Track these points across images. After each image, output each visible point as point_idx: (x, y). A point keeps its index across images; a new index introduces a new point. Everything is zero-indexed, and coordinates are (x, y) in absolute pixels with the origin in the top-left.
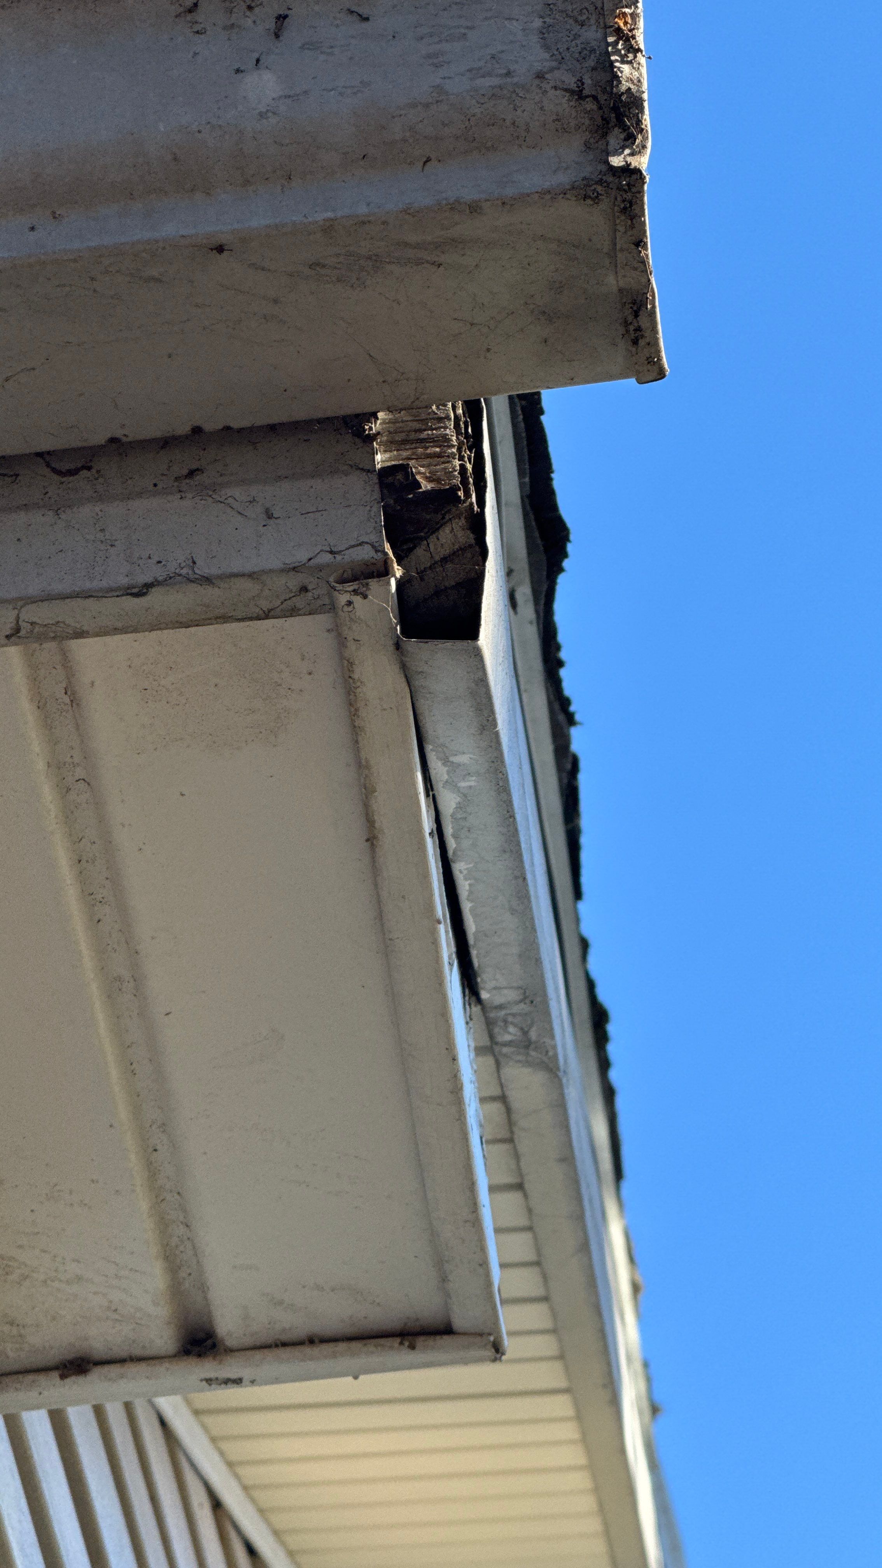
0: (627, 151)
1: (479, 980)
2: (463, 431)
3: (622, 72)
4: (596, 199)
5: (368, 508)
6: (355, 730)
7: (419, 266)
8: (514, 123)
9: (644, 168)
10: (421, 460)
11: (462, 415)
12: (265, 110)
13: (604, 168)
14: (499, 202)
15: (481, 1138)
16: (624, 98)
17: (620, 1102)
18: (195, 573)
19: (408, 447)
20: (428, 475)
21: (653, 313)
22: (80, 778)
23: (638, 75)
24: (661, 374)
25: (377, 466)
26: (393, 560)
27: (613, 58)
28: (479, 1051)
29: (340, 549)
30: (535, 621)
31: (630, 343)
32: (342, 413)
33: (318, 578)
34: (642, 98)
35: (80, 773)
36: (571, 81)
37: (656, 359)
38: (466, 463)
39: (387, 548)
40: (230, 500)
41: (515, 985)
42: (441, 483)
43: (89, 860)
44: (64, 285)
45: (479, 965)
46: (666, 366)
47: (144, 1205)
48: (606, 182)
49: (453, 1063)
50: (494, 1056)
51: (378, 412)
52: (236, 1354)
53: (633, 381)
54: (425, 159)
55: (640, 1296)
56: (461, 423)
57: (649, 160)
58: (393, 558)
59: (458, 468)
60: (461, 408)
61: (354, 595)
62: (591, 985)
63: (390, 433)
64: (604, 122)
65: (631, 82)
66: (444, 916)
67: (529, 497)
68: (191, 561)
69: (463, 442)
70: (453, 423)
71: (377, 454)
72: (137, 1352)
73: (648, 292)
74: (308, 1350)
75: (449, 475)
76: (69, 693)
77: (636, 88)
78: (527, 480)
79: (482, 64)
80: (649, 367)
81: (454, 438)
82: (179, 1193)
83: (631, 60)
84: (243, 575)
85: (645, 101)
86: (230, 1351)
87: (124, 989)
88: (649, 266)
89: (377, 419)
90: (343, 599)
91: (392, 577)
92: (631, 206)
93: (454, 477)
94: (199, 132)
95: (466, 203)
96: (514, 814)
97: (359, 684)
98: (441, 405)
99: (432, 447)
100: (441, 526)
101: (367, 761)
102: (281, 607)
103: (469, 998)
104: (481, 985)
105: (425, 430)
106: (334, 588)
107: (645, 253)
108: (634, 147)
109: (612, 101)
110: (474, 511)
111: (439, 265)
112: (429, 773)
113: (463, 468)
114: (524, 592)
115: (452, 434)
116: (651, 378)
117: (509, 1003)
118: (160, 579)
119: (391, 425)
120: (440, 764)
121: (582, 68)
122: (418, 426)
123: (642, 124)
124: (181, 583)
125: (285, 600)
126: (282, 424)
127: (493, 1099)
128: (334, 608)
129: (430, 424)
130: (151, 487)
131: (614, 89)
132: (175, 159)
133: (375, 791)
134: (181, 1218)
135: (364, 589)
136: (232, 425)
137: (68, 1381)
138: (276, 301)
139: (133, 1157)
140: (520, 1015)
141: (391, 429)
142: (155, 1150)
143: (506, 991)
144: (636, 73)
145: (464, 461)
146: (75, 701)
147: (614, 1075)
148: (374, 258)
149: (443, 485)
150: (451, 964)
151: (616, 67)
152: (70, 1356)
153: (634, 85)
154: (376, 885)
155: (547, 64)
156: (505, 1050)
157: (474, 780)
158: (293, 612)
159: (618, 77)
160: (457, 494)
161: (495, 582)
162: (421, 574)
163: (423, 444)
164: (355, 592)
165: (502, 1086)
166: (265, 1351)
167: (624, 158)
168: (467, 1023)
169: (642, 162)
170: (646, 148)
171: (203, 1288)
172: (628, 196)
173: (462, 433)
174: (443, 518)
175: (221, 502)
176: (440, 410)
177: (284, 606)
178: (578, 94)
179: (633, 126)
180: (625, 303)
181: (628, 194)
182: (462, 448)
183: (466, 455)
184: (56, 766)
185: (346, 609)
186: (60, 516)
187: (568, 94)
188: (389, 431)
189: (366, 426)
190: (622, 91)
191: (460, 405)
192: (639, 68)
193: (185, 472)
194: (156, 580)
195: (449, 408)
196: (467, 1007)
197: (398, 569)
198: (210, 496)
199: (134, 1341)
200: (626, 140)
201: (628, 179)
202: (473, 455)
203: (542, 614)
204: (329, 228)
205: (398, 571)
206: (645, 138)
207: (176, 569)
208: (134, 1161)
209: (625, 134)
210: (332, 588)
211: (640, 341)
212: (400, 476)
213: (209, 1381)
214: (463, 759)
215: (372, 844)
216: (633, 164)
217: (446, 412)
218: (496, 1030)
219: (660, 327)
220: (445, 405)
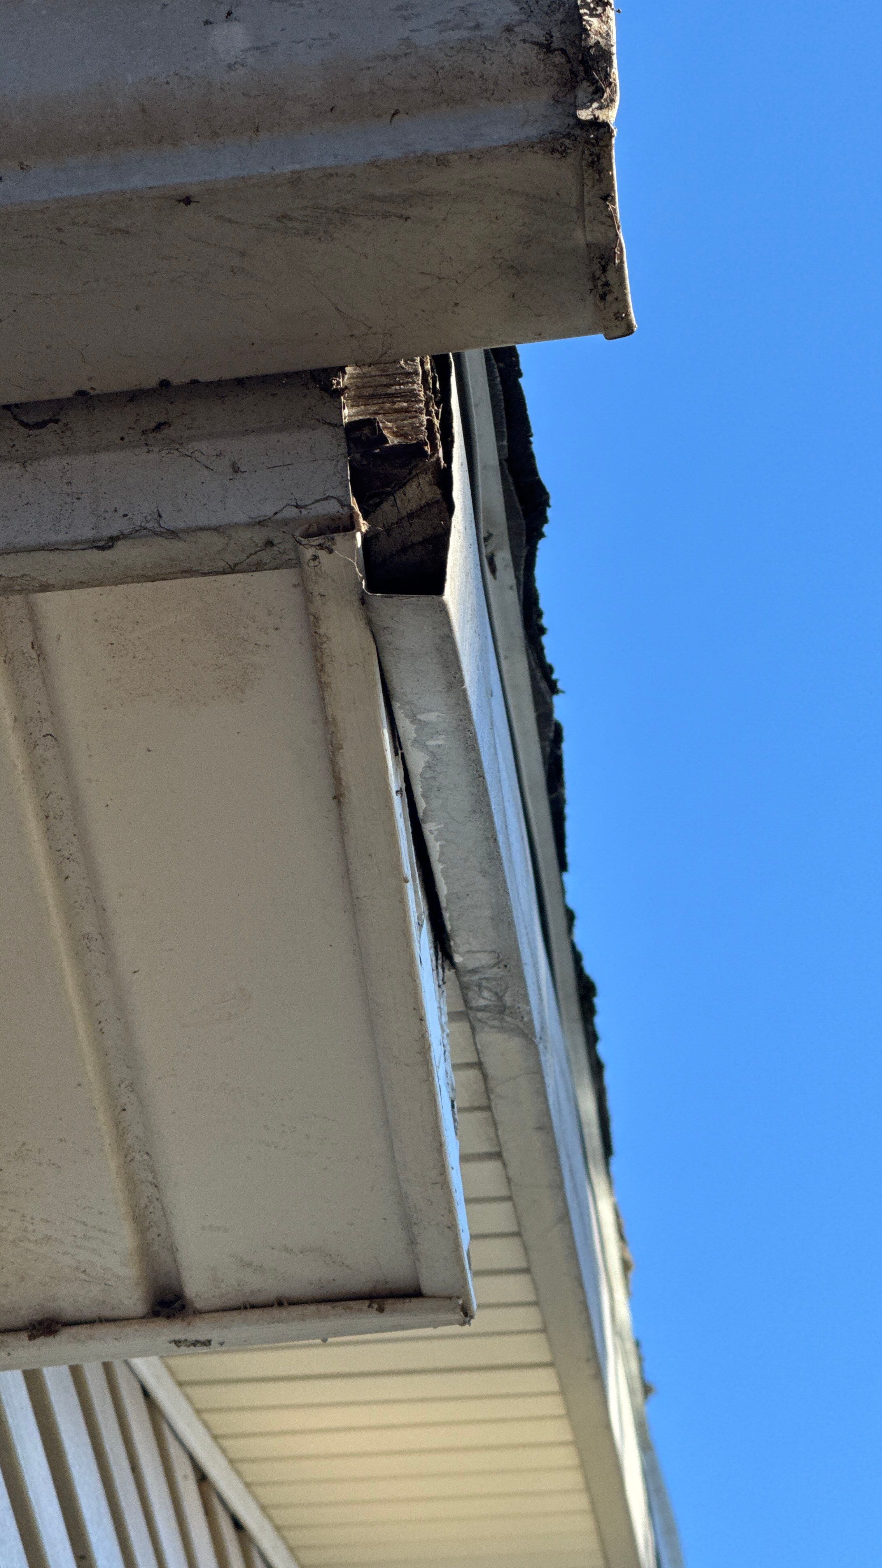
0: (595, 105)
1: (452, 943)
2: (431, 387)
3: (590, 25)
4: (564, 153)
5: (335, 462)
6: (322, 686)
7: (387, 220)
8: (482, 77)
9: (612, 122)
10: (388, 415)
11: (430, 371)
12: (233, 62)
13: (572, 122)
14: (467, 156)
15: (452, 1102)
16: (592, 51)
17: (608, 1076)
18: (161, 527)
19: (375, 402)
20: (395, 430)
21: (620, 269)
22: (47, 733)
23: (606, 29)
24: (629, 330)
25: (344, 421)
26: (358, 515)
27: (582, 11)
28: (453, 1016)
29: (305, 504)
30: (515, 587)
31: (598, 298)
32: (308, 367)
33: (284, 532)
34: (610, 51)
35: (47, 728)
36: (539, 34)
37: (624, 315)
38: (433, 418)
39: (353, 502)
40: (198, 454)
41: (489, 948)
42: (407, 438)
43: (57, 816)
44: (31, 236)
45: (452, 929)
46: (634, 322)
47: (113, 1164)
48: (573, 135)
49: (421, 1023)
50: (470, 1021)
51: (347, 366)
52: (206, 1316)
53: (601, 336)
54: (392, 112)
55: (631, 1274)
56: (429, 378)
57: (617, 114)
58: (359, 512)
59: (425, 423)
60: (429, 364)
61: (320, 549)
62: (577, 958)
63: (358, 387)
64: (573, 76)
65: (599, 36)
66: (413, 876)
67: (507, 460)
68: (156, 514)
69: (431, 397)
70: (421, 378)
71: (344, 409)
72: (108, 1314)
73: (616, 247)
74: (276, 1312)
75: (416, 429)
76: (36, 647)
77: (605, 41)
78: (505, 443)
79: (449, 17)
80: (618, 323)
81: (422, 393)
82: (147, 1153)
83: (600, 14)
84: (209, 529)
85: (613, 54)
86: (199, 1313)
87: (92, 948)
88: (617, 220)
89: (346, 373)
90: (309, 553)
91: (358, 531)
92: (599, 160)
93: (421, 431)
94: (168, 83)
95: (433, 156)
96: (484, 774)
97: (324, 639)
98: (408, 360)
99: (400, 401)
100: (408, 481)
101: (334, 719)
102: (247, 561)
103: (443, 961)
104: (454, 948)
105: (393, 385)
106: (299, 542)
107: (612, 208)
108: (602, 101)
109: (581, 54)
110: (441, 466)
111: (407, 219)
112: (397, 731)
113: (430, 423)
114: (504, 558)
115: (420, 389)
116: (620, 334)
117: (483, 967)
118: (126, 532)
119: (359, 380)
120: (408, 721)
121: (551, 21)
122: (386, 380)
123: (610, 77)
124: (146, 536)
125: (251, 555)
126: (250, 378)
127: (469, 1065)
128: (300, 562)
129: (397, 379)
130: (118, 441)
131: (583, 42)
132: (144, 111)
133: (342, 748)
134: (150, 1178)
135: (330, 543)
136: (200, 379)
137: (38, 1341)
138: (243, 254)
139: (101, 1117)
140: (495, 979)
141: (359, 384)
142: (124, 1110)
143: (478, 955)
144: (605, 27)
145: (432, 416)
146: (41, 655)
147: (602, 1048)
148: (341, 211)
149: (409, 439)
150: (420, 925)
151: (584, 20)
152: (39, 1317)
153: (603, 38)
154: (343, 843)
155: (516, 17)
156: (480, 1015)
157: (443, 739)
158: (259, 567)
159: (586, 30)
160: (424, 449)
161: (462, 538)
162: (388, 531)
163: (390, 399)
164: (321, 547)
165: (478, 1052)
166: (235, 1313)
167: (592, 112)
168: (439, 986)
169: (611, 116)
170: (614, 101)
171: (172, 1250)
172: (596, 150)
173: (430, 388)
174: (410, 473)
175: (188, 456)
176: (408, 364)
177: (250, 559)
178: (547, 47)
179: (601, 80)
180: (593, 257)
181: (596, 148)
182: (429, 403)
183: (433, 410)
184: (23, 722)
185: (312, 563)
186: (27, 468)
187: (536, 47)
188: (356, 386)
189: (333, 381)
190: (590, 44)
191: (428, 360)
192: (607, 22)
193: (153, 425)
194: (122, 534)
195: (417, 363)
196: (440, 971)
197: (363, 524)
198: (177, 450)
199: (103, 1302)
200: (594, 93)
201: (595, 133)
202: (440, 410)
203: (522, 580)
204: (296, 180)
205: (364, 526)
206: (613, 92)
207: (142, 522)
208: (102, 1119)
209: (593, 88)
210: (297, 542)
211: (607, 297)
212: (366, 431)
213: (178, 1343)
214: (432, 717)
215: (339, 802)
216: (601, 117)
217: (414, 367)
218: (471, 994)
219: (628, 282)
220: (414, 361)
